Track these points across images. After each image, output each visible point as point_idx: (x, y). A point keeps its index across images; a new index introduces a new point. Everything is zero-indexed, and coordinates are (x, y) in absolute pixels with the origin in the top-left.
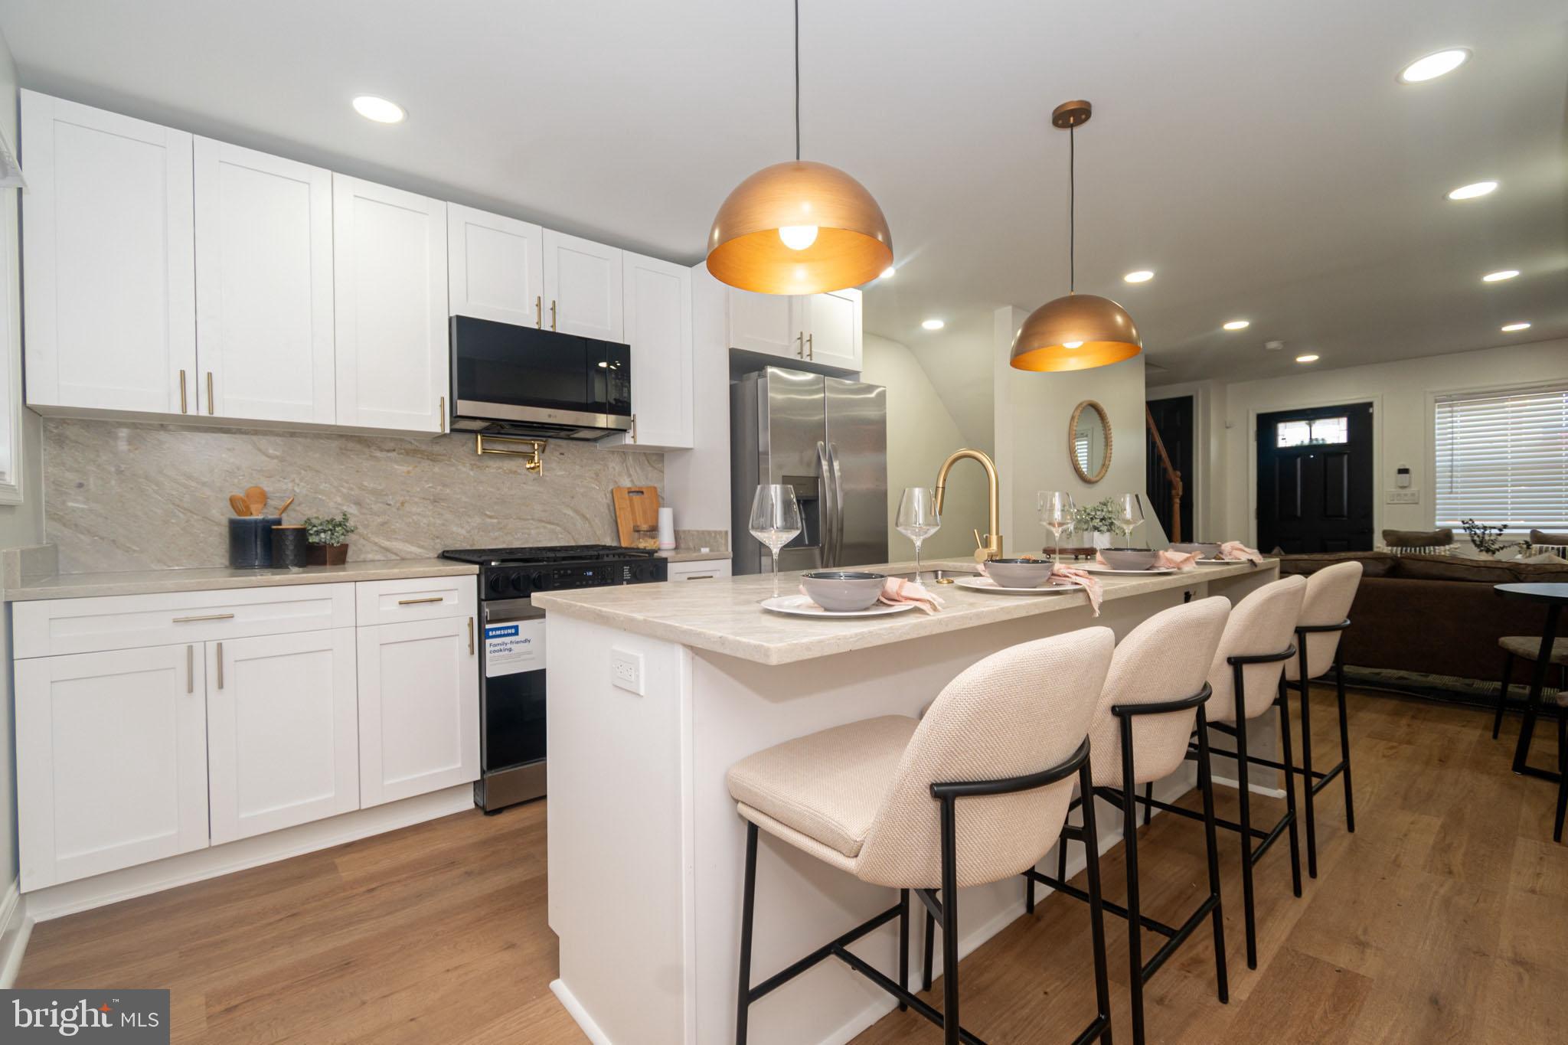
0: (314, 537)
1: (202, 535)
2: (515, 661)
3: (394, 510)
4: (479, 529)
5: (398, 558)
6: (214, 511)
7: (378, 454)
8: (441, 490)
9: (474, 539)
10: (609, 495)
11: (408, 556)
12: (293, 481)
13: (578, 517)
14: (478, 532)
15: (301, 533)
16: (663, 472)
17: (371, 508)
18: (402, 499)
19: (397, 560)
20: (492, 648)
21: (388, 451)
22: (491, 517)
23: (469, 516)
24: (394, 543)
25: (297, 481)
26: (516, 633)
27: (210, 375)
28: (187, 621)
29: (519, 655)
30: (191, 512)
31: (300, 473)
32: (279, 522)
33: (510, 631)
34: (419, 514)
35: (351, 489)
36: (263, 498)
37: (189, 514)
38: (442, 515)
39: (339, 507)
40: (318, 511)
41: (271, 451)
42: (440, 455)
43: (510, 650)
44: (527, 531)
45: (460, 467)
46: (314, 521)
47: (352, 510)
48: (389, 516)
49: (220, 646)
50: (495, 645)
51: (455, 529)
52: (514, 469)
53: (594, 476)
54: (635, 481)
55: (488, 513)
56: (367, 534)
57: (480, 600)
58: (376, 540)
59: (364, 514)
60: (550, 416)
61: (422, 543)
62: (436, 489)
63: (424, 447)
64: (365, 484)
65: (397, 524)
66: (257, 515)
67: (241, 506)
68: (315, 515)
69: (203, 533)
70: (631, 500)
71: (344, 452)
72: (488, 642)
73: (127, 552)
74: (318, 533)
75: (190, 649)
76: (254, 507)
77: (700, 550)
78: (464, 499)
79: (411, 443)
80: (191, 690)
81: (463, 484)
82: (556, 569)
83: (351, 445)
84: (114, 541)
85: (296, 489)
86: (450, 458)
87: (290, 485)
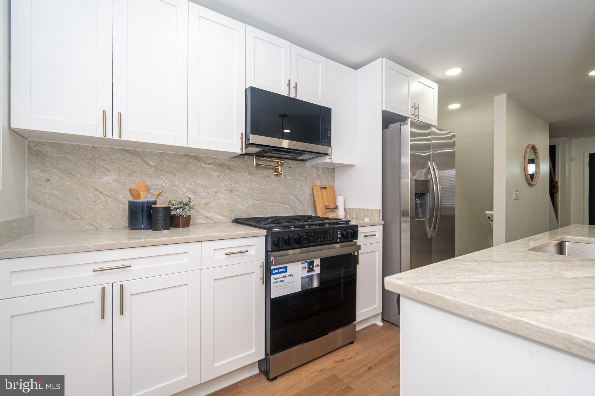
0: (174, 211)
1: (114, 209)
2: (286, 288)
3: (211, 196)
4: (251, 207)
5: (213, 222)
6: (120, 196)
7: (205, 166)
8: (234, 186)
9: (249, 212)
10: (311, 189)
11: (218, 221)
12: (162, 179)
13: (297, 201)
14: (251, 208)
15: (167, 209)
16: (334, 178)
17: (200, 195)
18: (215, 190)
19: (213, 223)
20: (274, 281)
21: (209, 164)
22: (257, 200)
23: (247, 200)
24: (211, 214)
25: (164, 180)
26: (286, 271)
27: (120, 114)
28: (102, 270)
29: (287, 284)
30: (108, 196)
31: (165, 175)
32: (155, 203)
33: (283, 270)
34: (223, 198)
35: (191, 185)
36: (148, 189)
37: (108, 197)
38: (235, 199)
39: (185, 194)
40: (174, 196)
41: (151, 163)
42: (234, 167)
43: (283, 281)
44: (273, 208)
45: (243, 173)
46: (173, 202)
47: (192, 196)
48: (209, 199)
49: (122, 286)
50: (276, 279)
51: (240, 207)
52: (268, 175)
53: (304, 179)
54: (322, 182)
55: (256, 198)
56: (198, 209)
57: (267, 251)
58: (203, 212)
59: (196, 198)
60: (294, 145)
61: (224, 214)
62: (232, 185)
63: (227, 162)
64: (198, 181)
65: (213, 204)
66: (144, 198)
67: (134, 193)
68: (173, 199)
69: (114, 208)
70: (321, 192)
71: (188, 164)
72: (272, 277)
73: (73, 219)
74: (175, 209)
75: (103, 289)
76: (142, 194)
77: (364, 220)
78: (245, 190)
79: (220, 160)
80: (103, 317)
81: (244, 182)
82: (306, 233)
83: (191, 161)
84: (66, 213)
85: (163, 184)
86: (239, 168)
87: (160, 182)
